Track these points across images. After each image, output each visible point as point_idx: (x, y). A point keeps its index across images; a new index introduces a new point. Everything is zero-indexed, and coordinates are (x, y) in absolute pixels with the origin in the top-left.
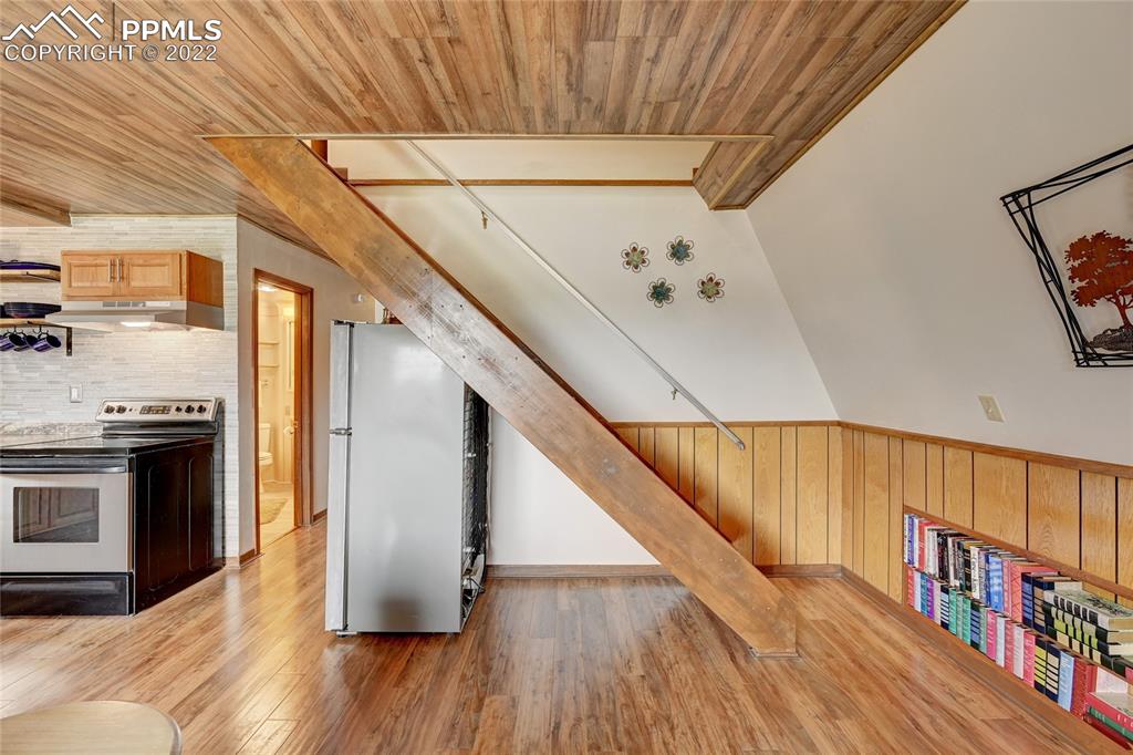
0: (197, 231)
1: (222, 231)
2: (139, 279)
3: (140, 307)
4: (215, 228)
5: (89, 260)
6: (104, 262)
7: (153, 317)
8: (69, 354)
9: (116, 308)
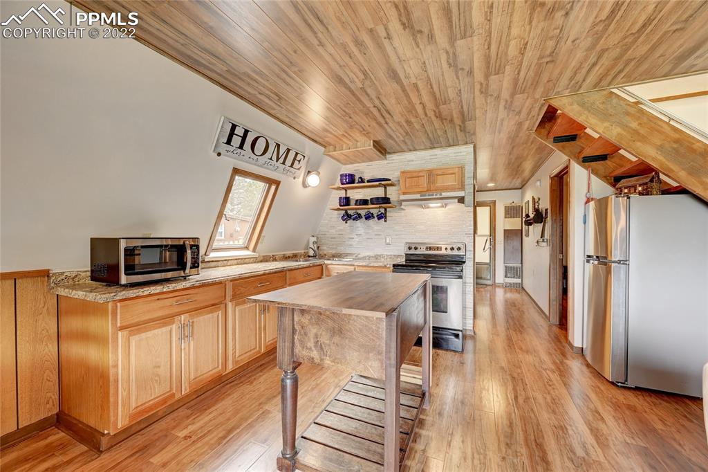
0: (451, 155)
1: (465, 154)
2: (440, 182)
3: (438, 196)
4: (461, 152)
5: (415, 174)
6: (422, 174)
7: (457, 200)
8: (385, 221)
9: (427, 197)
